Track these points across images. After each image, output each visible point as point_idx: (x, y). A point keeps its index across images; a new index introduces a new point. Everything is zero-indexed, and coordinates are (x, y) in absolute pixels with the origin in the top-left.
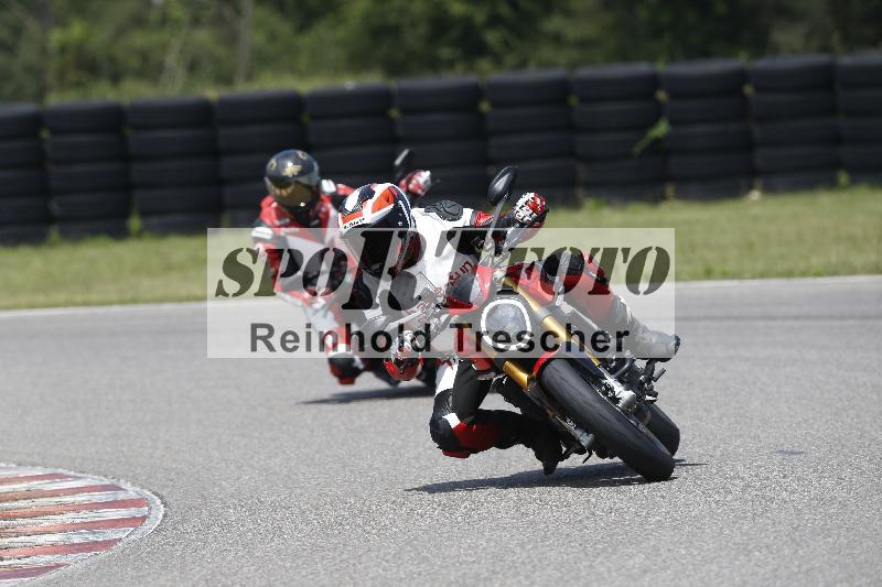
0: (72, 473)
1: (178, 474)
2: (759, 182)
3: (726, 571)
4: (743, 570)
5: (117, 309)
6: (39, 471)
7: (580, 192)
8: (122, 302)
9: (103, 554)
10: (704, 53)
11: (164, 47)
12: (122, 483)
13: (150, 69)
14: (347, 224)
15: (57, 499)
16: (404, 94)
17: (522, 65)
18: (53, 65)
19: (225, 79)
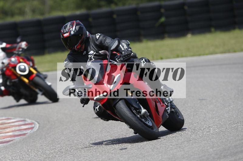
7: (142, 38)
9: (24, 137)
12: (27, 119)
17: (124, 5)
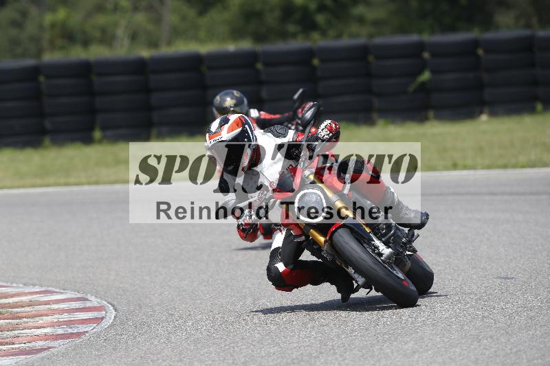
0: (57, 290)
1: (123, 291)
2: (486, 110)
3: (466, 353)
4: (476, 352)
5: (86, 188)
6: (37, 289)
7: (375, 115)
8: (89, 184)
9: (78, 341)
10: (453, 29)
11: (116, 25)
12: (89, 297)
13: (107, 38)
14: (212, 141)
15: (48, 306)
16: (266, 54)
17: (339, 36)
18: (47, 36)
19: (154, 44)
